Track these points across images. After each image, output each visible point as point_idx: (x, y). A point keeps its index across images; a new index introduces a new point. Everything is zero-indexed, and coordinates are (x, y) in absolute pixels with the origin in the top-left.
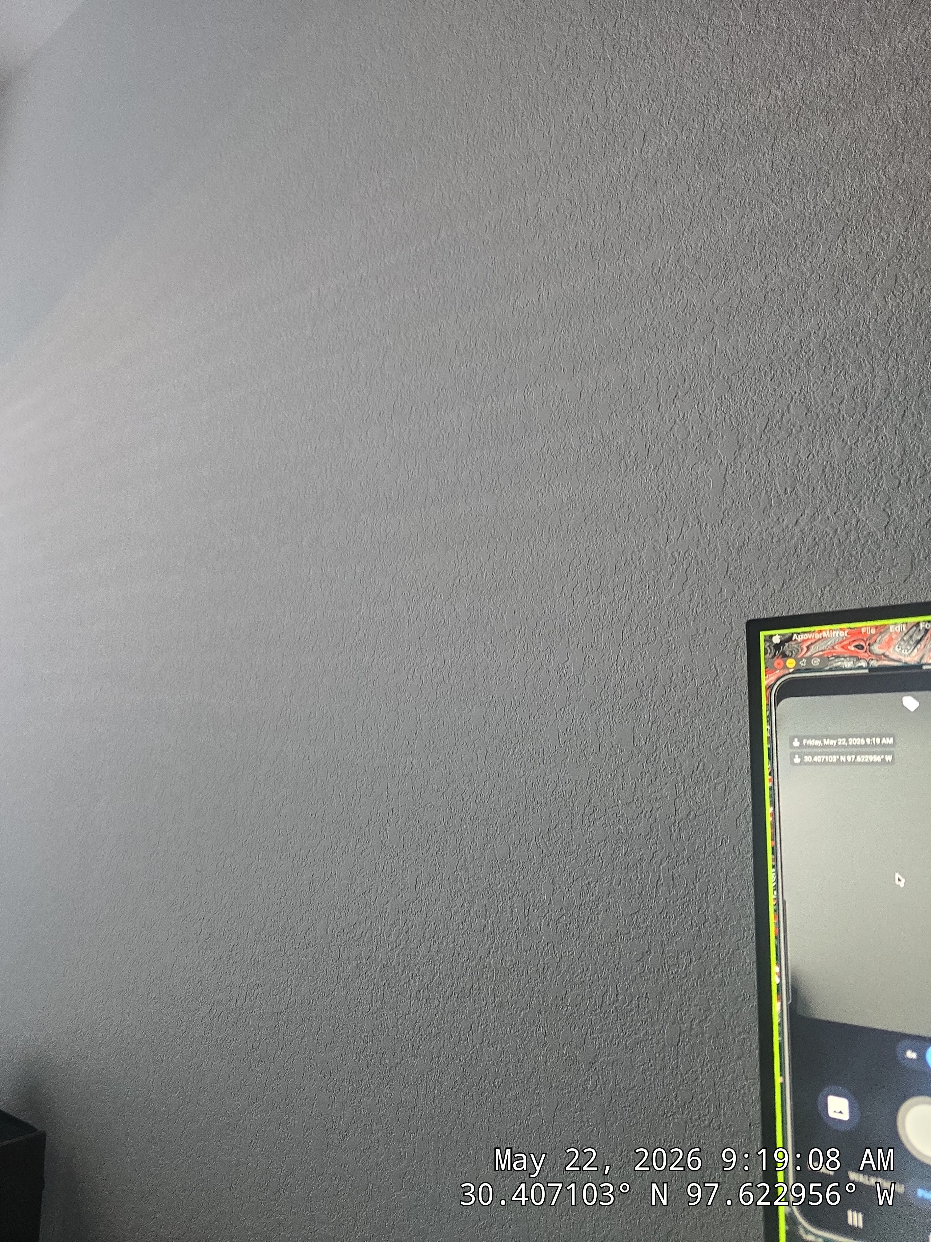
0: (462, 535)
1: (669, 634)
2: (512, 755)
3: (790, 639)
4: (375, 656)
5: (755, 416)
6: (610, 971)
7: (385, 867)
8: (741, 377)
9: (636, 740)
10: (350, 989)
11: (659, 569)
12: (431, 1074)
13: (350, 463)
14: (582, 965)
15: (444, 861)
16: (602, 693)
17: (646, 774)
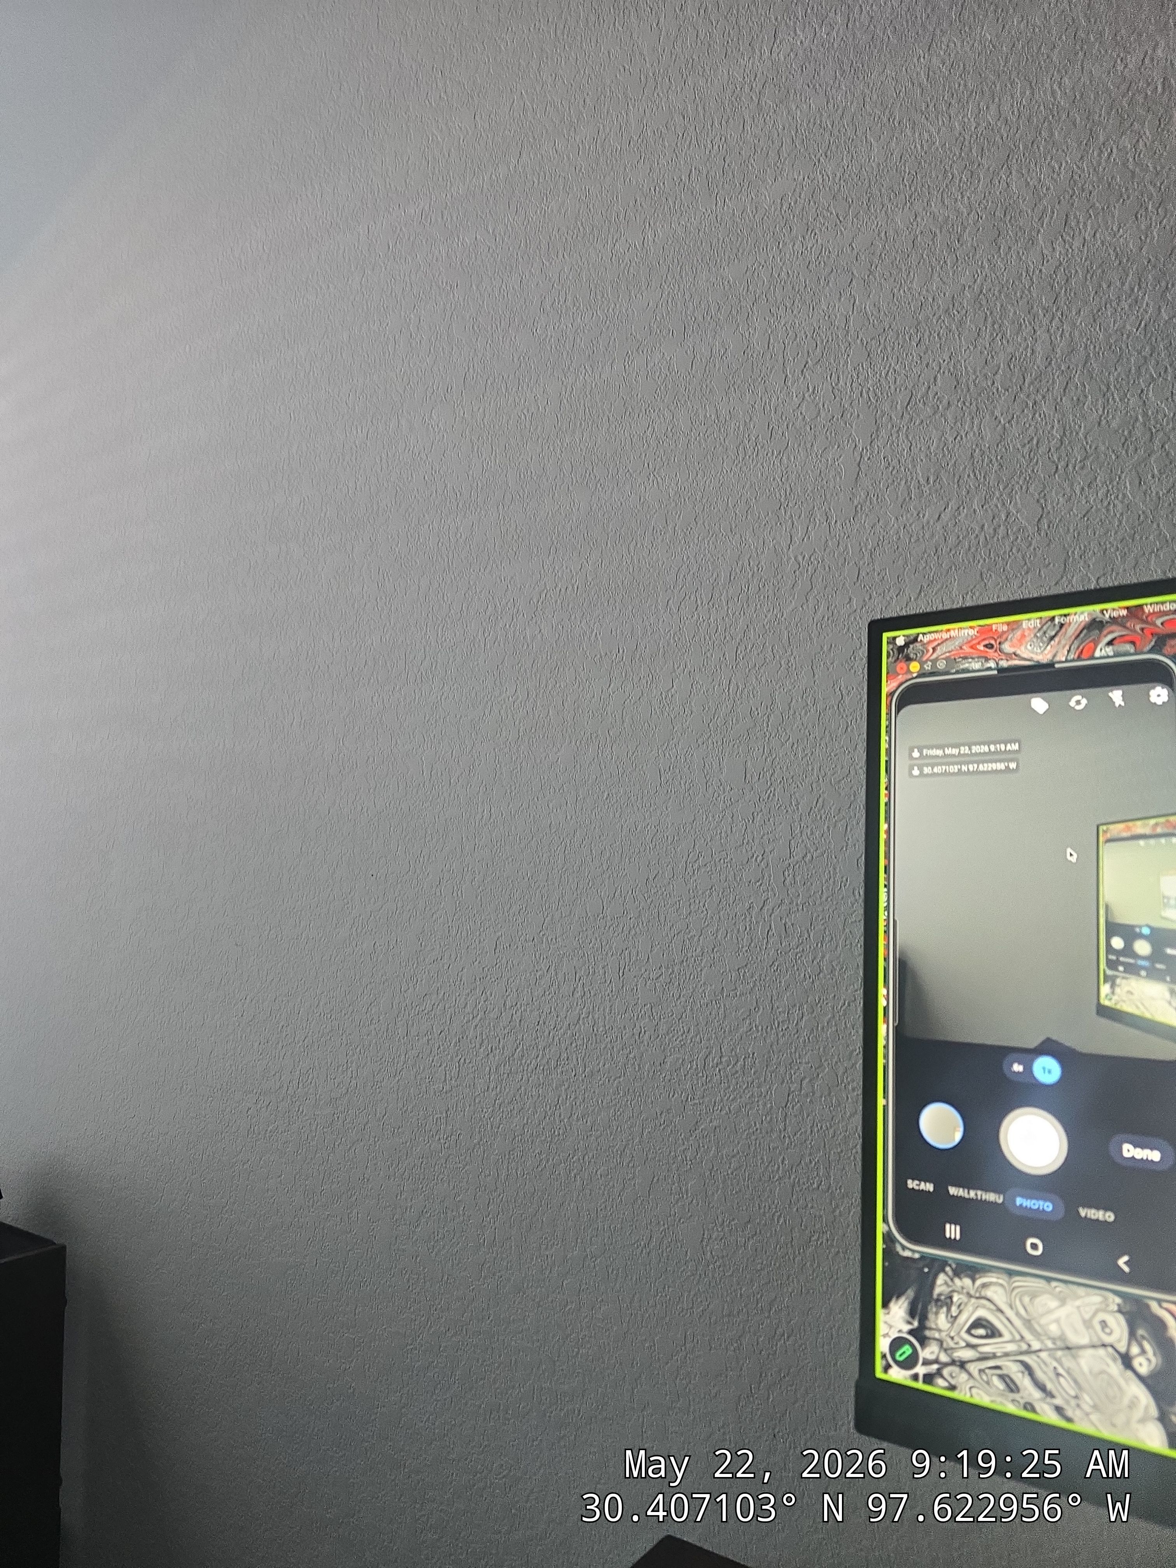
0: (549, 539)
1: (789, 653)
2: (607, 799)
3: (915, 640)
4: (446, 688)
5: (896, 390)
6: (714, 1031)
7: (460, 931)
8: (882, 342)
9: (748, 776)
10: (419, 1068)
11: (780, 576)
12: (513, 1154)
13: (411, 452)
14: (683, 1027)
15: (528, 921)
16: (711, 725)
17: (758, 815)
